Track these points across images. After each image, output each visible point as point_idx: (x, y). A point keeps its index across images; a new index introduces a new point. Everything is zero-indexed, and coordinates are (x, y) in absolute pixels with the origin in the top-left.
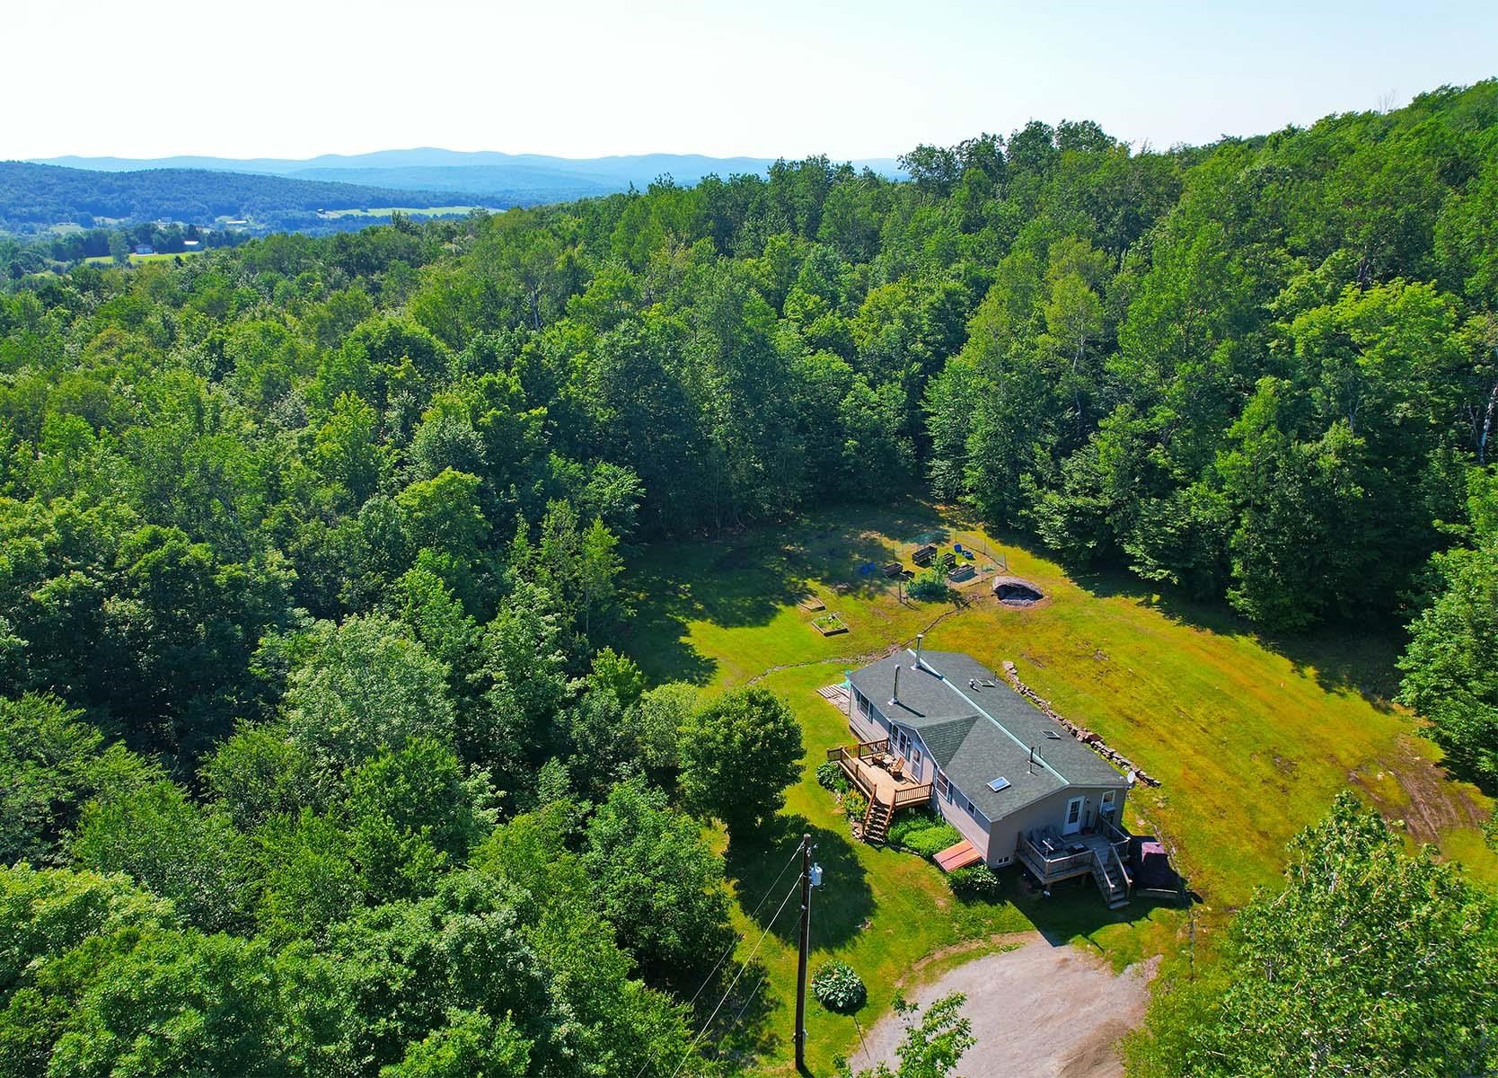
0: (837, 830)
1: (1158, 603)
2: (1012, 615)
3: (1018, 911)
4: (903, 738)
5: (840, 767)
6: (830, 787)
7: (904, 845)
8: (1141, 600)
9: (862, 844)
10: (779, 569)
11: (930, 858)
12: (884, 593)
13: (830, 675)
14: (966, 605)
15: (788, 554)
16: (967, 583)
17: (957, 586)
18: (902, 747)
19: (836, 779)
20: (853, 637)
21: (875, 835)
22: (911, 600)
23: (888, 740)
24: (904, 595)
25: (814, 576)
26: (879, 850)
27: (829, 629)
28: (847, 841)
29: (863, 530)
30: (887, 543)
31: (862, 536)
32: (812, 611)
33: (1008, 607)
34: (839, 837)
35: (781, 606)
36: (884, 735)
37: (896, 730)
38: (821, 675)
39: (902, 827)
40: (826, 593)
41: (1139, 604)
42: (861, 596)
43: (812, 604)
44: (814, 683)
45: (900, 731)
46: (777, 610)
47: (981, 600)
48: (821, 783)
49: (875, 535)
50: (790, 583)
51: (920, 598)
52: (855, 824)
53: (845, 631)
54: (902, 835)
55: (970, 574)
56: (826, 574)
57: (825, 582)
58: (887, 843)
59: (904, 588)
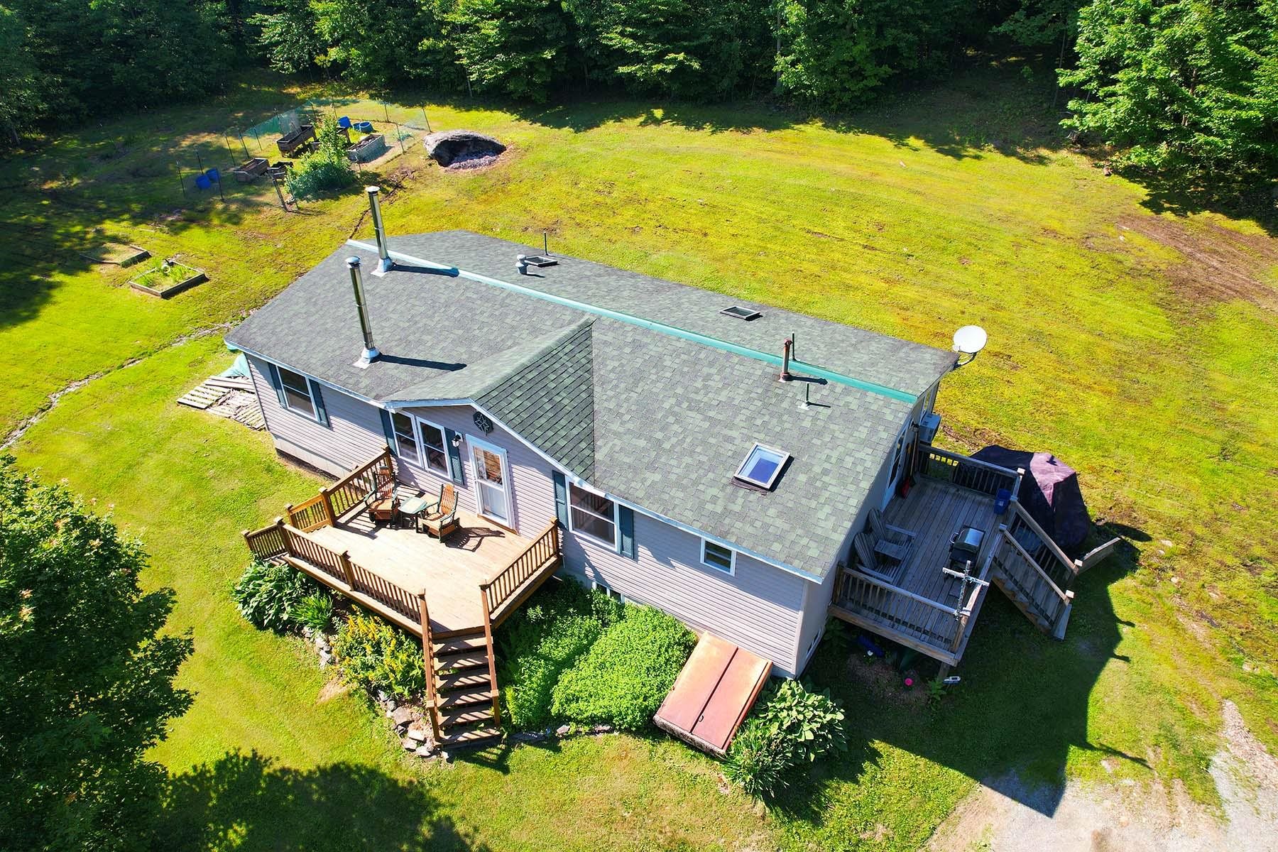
0: (356, 755)
1: (666, 117)
2: (474, 181)
3: (910, 758)
4: (431, 435)
5: (294, 569)
6: (288, 628)
7: (562, 719)
8: (642, 119)
9: (444, 767)
10: (41, 219)
11: (649, 729)
12: (256, 207)
13: (196, 363)
14: (398, 186)
15: (53, 194)
16: (380, 161)
17: (370, 167)
18: (435, 460)
19: (296, 601)
20: (221, 286)
21: (470, 726)
22: (303, 204)
23: (389, 452)
24: (289, 198)
25: (115, 216)
26: (501, 765)
27: (169, 284)
28: (402, 778)
29: (184, 135)
30: (232, 143)
31: (186, 143)
32: (126, 265)
33: (464, 173)
34: (373, 773)
35: (58, 277)
36: (376, 444)
37: (402, 423)
38: (180, 368)
39: (532, 673)
40: (148, 236)
41: (643, 124)
42: (216, 222)
43: (122, 254)
44: (165, 389)
45: (416, 422)
46: (52, 286)
47: (417, 175)
48: (259, 625)
49: (207, 138)
50: (68, 236)
51: (317, 197)
52: (402, 715)
53: (202, 279)
54: (545, 697)
55: (381, 149)
56: (136, 207)
57: (139, 219)
58: (516, 736)
59: (284, 190)
